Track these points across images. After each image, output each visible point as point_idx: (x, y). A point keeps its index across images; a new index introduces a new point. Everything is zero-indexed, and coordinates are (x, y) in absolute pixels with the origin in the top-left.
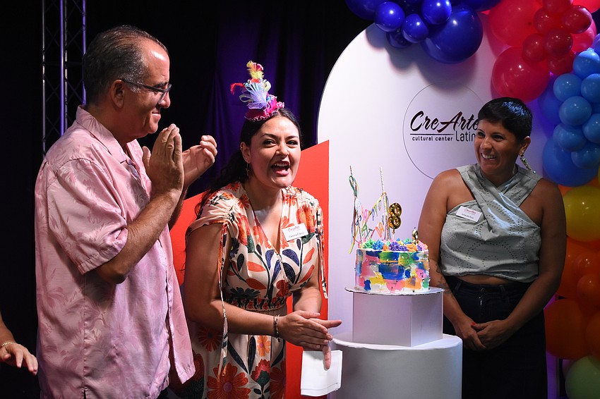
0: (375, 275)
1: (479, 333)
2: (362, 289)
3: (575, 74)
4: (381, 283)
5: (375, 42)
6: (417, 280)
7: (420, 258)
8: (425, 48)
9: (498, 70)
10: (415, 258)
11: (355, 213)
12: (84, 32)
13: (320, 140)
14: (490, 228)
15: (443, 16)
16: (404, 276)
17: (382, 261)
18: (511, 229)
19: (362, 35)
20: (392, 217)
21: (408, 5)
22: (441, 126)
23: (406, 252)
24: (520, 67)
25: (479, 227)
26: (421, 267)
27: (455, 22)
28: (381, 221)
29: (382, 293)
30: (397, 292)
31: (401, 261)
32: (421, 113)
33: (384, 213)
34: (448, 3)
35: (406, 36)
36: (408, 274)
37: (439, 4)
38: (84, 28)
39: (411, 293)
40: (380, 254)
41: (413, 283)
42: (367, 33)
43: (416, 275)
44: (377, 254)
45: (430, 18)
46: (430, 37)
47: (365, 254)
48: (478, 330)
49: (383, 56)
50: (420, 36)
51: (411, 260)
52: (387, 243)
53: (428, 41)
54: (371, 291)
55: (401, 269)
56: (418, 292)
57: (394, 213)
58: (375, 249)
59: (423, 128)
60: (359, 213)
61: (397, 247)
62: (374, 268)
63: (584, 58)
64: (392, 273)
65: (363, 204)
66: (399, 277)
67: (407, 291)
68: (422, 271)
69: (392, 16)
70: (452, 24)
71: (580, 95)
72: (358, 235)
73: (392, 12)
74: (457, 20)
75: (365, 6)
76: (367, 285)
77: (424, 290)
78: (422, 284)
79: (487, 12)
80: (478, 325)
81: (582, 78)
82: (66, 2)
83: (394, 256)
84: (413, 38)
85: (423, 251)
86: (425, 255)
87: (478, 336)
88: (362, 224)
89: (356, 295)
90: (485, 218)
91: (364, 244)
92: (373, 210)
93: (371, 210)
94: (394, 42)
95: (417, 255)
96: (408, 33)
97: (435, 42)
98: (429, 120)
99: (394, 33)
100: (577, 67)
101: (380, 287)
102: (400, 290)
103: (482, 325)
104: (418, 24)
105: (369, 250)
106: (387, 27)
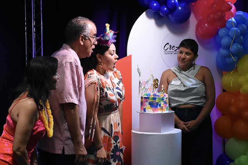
0: (147, 106)
1: (187, 126)
2: (143, 112)
3: (226, 28)
4: (150, 109)
5: (149, 16)
6: (163, 108)
7: (165, 99)
8: (169, 18)
9: (198, 26)
10: (163, 99)
11: (140, 83)
12: (41, 13)
13: (128, 54)
14: (184, 86)
15: (175, 6)
16: (158, 106)
17: (150, 100)
18: (192, 85)
19: (144, 14)
20: (155, 84)
21: (162, 2)
22: (176, 49)
23: (159, 97)
24: (206, 25)
25: (180, 87)
26: (165, 103)
27: (180, 8)
28: (151, 86)
29: (150, 113)
30: (156, 112)
31: (157, 101)
32: (168, 43)
33: (152, 82)
34: (176, 1)
35: (161, 14)
36: (160, 105)
37: (173, 1)
38: (41, 12)
39: (161, 113)
40: (149, 98)
41: (162, 109)
42: (146, 13)
43: (163, 106)
44: (148, 98)
45: (170, 7)
46: (170, 14)
47: (144, 98)
48: (186, 125)
49: (152, 22)
50: (166, 14)
51: (161, 100)
52: (152, 94)
53: (170, 15)
54: (146, 112)
55: (157, 104)
56: (164, 112)
57: (155, 82)
58: (147, 96)
59: (169, 49)
60: (141, 82)
61: (156, 95)
62: (147, 103)
63: (230, 21)
64: (154, 105)
65: (143, 79)
66: (157, 107)
67: (160, 112)
68: (165, 104)
69: (155, 6)
70: (179, 9)
71: (228, 36)
72: (141, 91)
73: (155, 5)
74: (181, 7)
75: (146, 2)
76: (145, 110)
77: (166, 111)
78: (165, 109)
79: (193, 4)
80: (186, 123)
81: (229, 29)
82: (34, 1)
83: (155, 99)
84: (163, 14)
85: (166, 97)
86: (167, 98)
87: (186, 127)
88: (142, 87)
89: (141, 114)
90: (182, 83)
91: (143, 94)
92: (147, 81)
93: (146, 81)
94: (156, 16)
95: (164, 98)
96: (162, 13)
97: (172, 16)
98: (171, 46)
99: (156, 13)
100: (227, 25)
101: (150, 111)
102: (157, 111)
103: (187, 122)
104: (165, 9)
105: (145, 96)
106: (153, 10)
